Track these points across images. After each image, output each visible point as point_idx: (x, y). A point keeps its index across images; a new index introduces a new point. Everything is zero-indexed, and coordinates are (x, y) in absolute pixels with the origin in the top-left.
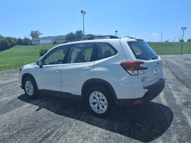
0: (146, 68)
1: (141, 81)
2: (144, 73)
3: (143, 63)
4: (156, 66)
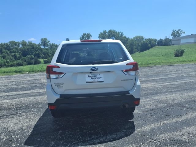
0: (61, 73)
1: (56, 86)
2: (57, 78)
3: (58, 67)
4: (91, 73)
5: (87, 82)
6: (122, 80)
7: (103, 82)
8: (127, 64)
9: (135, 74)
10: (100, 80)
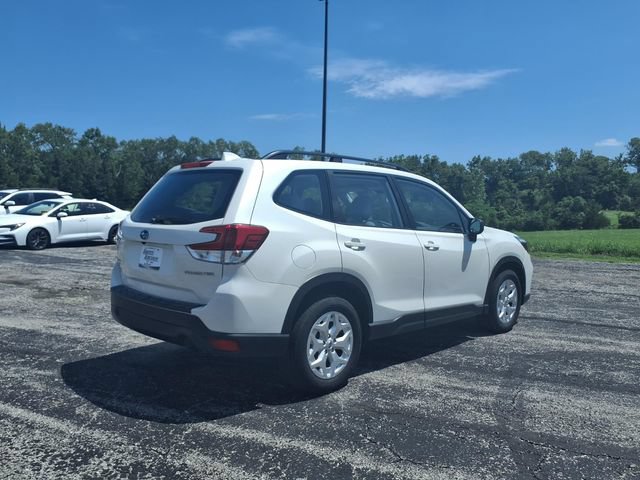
5: (140, 266)
6: (187, 272)
7: (157, 268)
8: (204, 230)
9: (219, 260)
10: (155, 264)
